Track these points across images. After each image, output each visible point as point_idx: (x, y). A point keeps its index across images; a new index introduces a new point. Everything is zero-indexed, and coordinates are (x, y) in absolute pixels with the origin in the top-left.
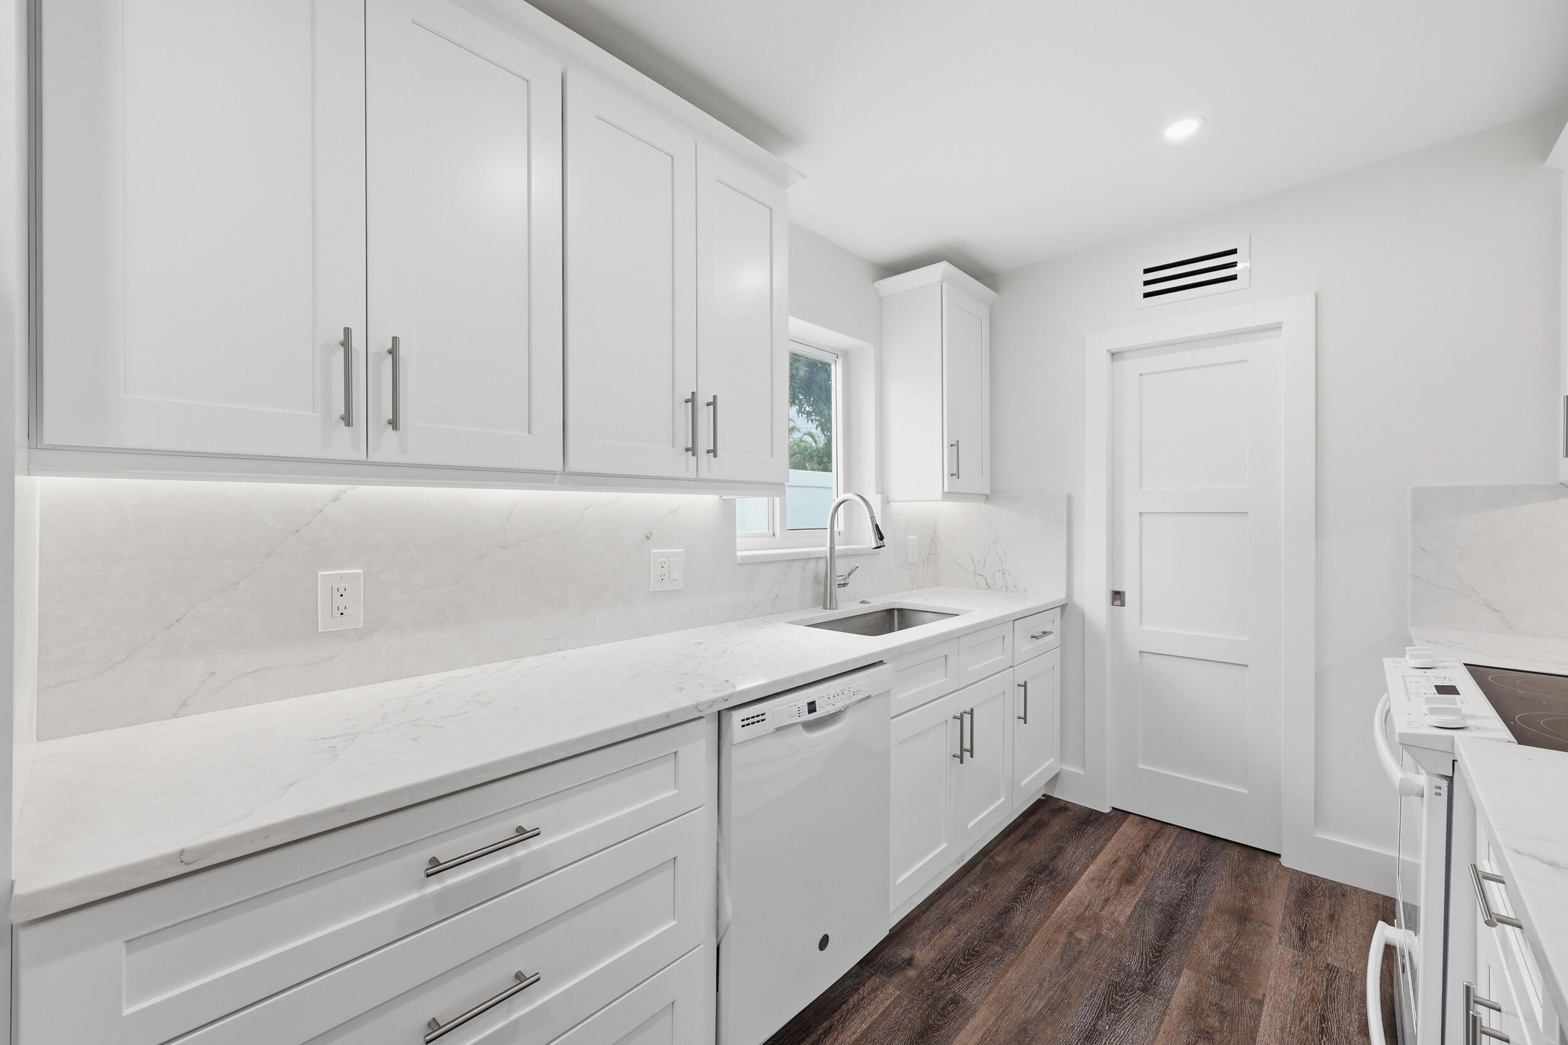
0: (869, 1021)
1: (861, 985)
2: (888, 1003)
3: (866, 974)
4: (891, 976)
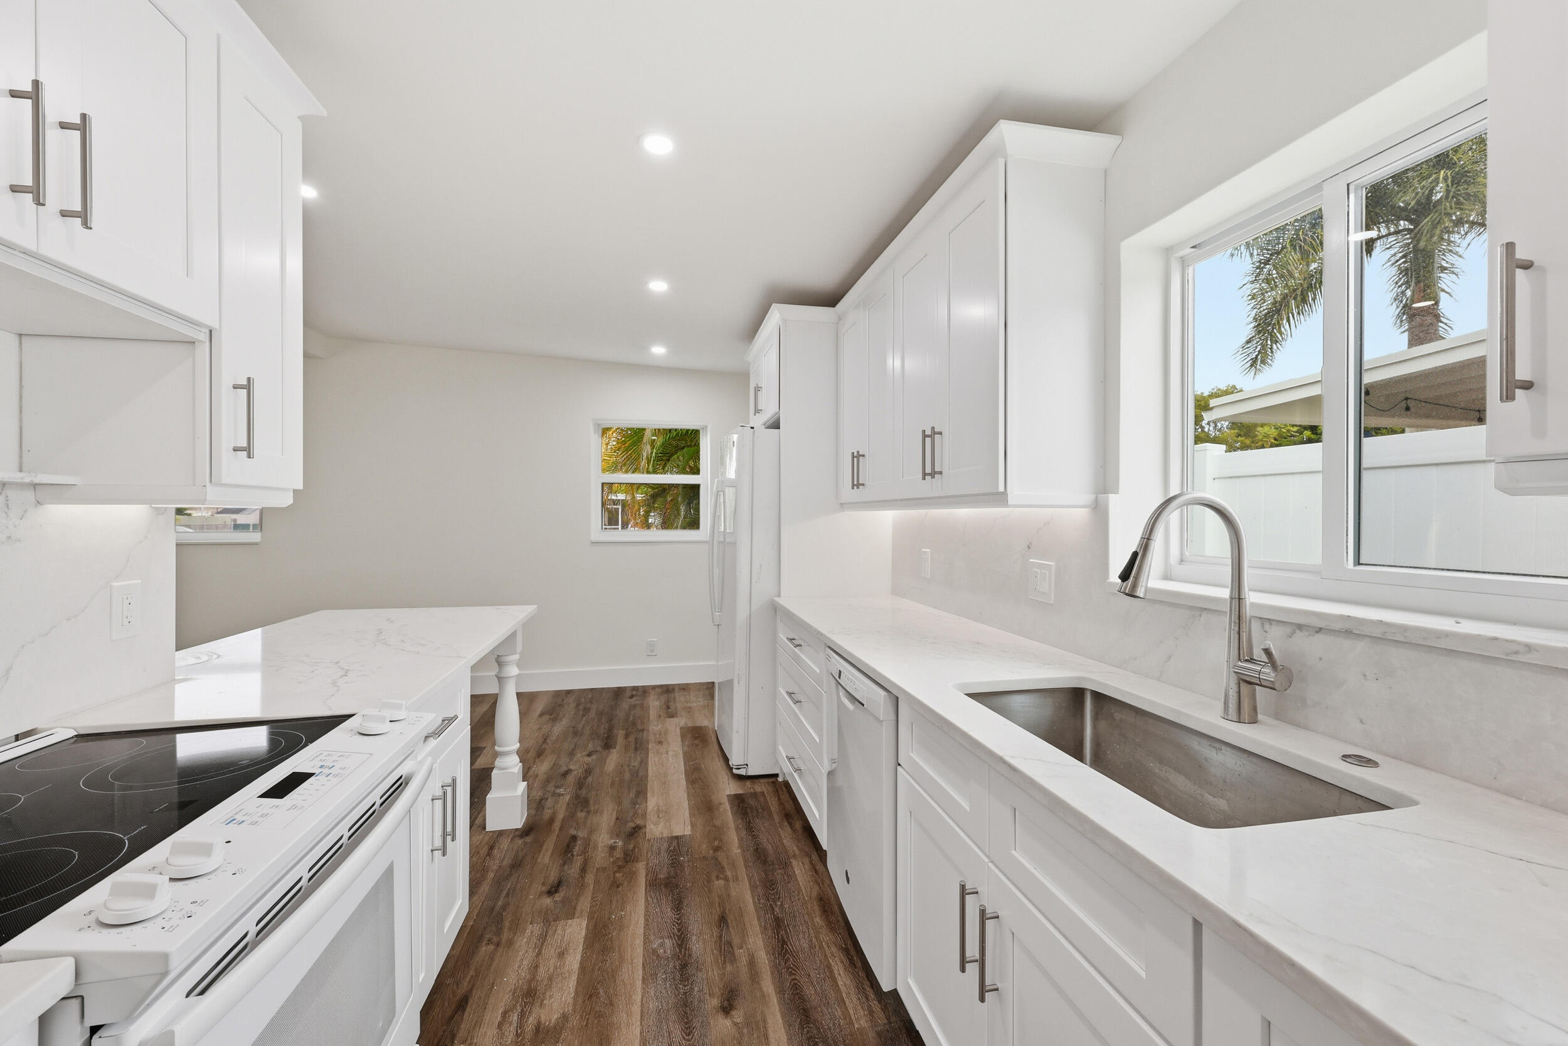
0: (843, 989)
1: (883, 1007)
2: (851, 1012)
3: (893, 1019)
4: (879, 1034)
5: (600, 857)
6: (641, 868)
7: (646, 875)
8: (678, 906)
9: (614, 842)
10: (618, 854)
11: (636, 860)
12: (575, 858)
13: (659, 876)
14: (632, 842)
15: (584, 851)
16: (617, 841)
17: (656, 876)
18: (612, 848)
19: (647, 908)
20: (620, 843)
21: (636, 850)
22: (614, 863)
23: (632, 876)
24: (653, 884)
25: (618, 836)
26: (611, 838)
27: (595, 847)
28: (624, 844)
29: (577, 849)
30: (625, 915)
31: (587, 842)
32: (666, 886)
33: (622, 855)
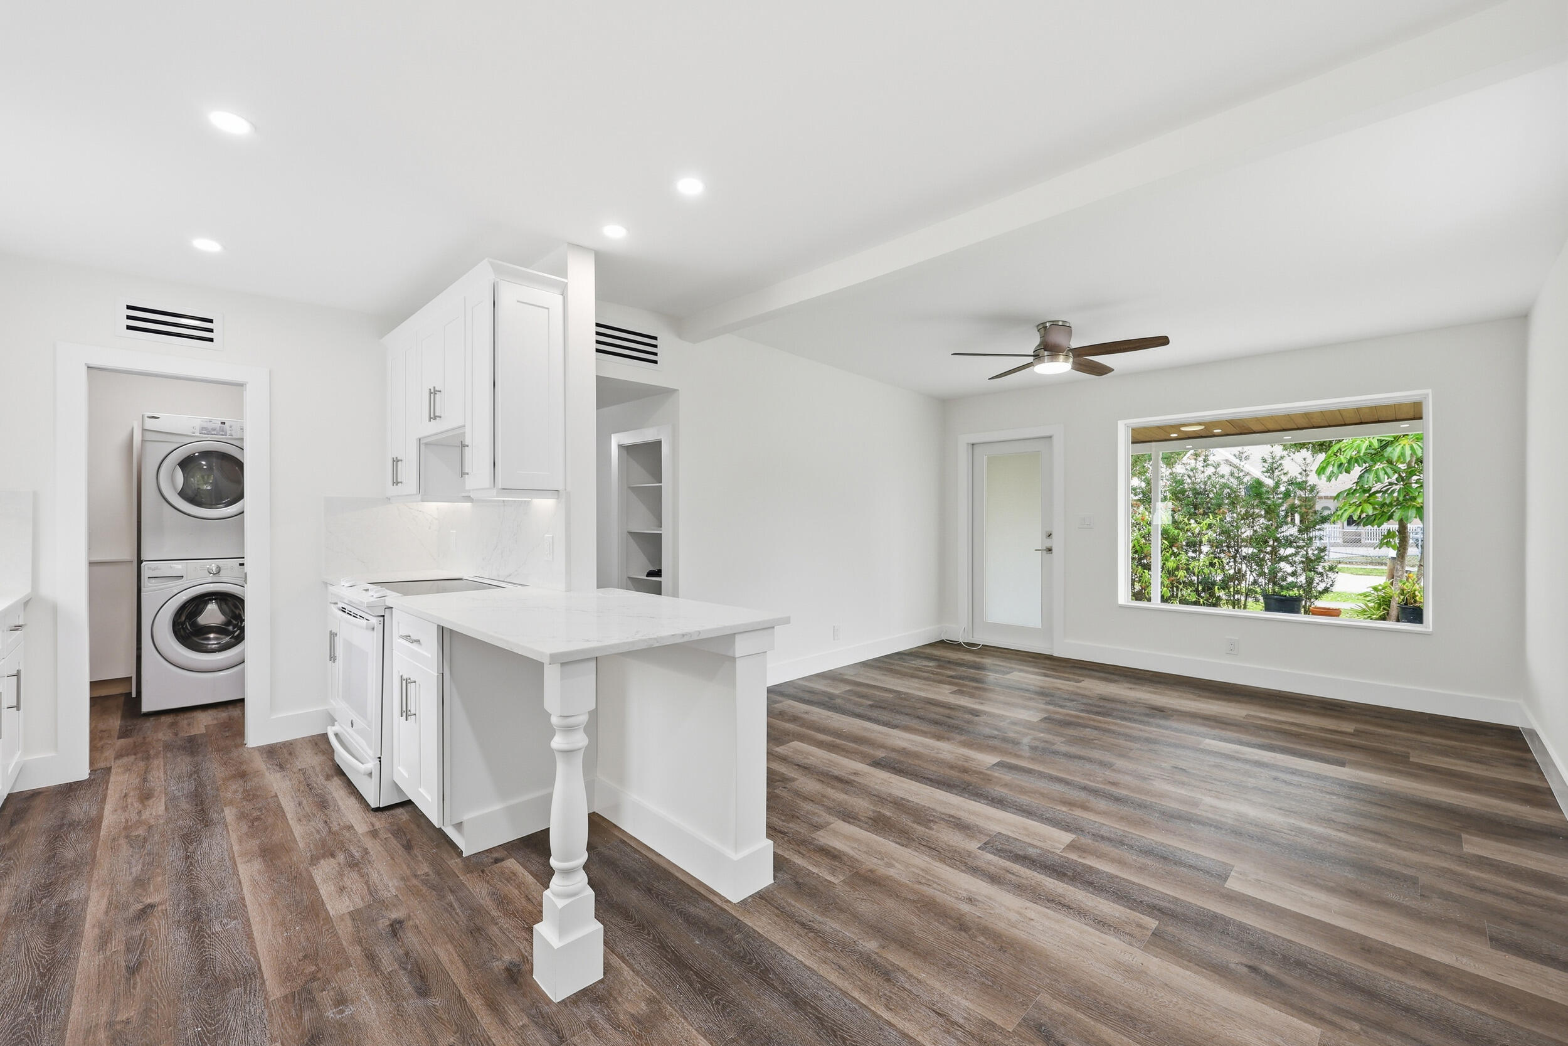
5: (355, 981)
6: (275, 989)
7: (263, 983)
8: (203, 966)
9: (343, 1012)
10: (326, 997)
11: (289, 998)
12: (397, 967)
13: (241, 990)
14: (307, 1025)
15: (388, 980)
16: (338, 1017)
17: (245, 989)
18: (341, 1001)
19: (253, 947)
20: (330, 1014)
21: (293, 1013)
22: (328, 981)
23: (287, 974)
24: (249, 977)
25: (342, 1026)
26: (352, 1017)
27: (372, 992)
28: (321, 1016)
29: (404, 982)
30: (282, 934)
31: (393, 994)
32: (227, 981)
33: (318, 996)
